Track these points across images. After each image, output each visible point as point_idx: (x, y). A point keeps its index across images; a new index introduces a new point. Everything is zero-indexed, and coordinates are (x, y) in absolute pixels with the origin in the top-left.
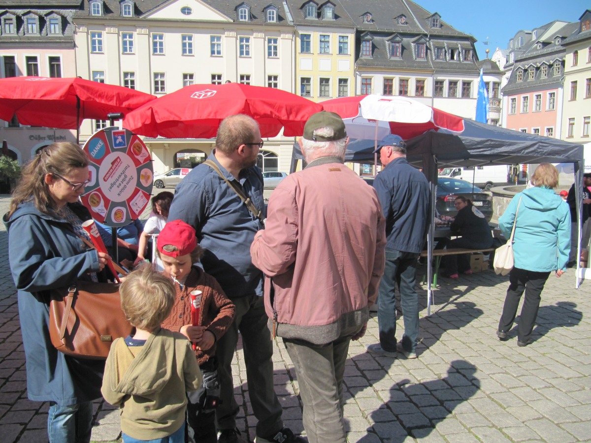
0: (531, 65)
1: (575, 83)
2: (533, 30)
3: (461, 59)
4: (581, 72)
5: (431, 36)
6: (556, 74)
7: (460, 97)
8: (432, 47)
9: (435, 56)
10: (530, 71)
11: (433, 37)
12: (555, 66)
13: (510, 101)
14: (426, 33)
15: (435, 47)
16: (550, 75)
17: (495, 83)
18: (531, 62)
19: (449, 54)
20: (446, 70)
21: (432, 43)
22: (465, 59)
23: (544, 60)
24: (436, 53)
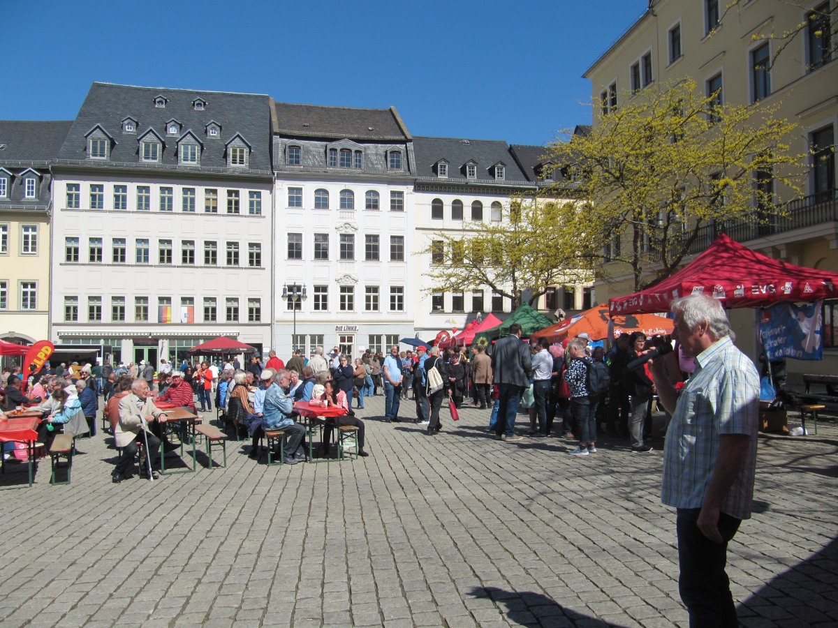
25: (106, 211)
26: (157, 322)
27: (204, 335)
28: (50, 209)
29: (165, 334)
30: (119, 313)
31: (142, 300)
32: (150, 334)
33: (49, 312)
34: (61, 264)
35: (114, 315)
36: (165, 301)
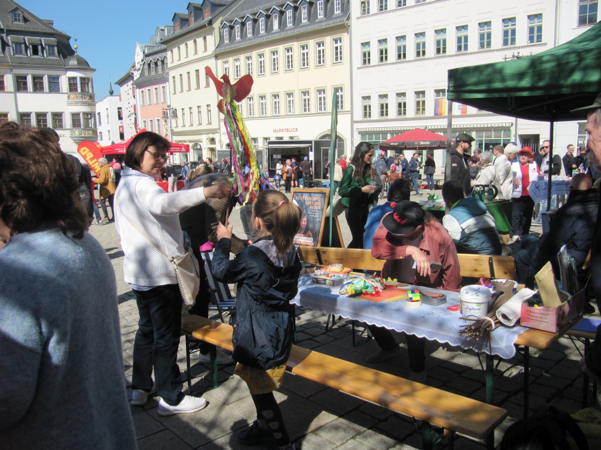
0: (151, 60)
1: (174, 77)
2: (165, 28)
3: (45, 55)
4: (175, 68)
5: (7, 30)
6: (167, 71)
7: (48, 91)
8: (10, 42)
9: (13, 51)
10: (152, 66)
11: (10, 32)
12: (165, 62)
13: (141, 93)
14: (2, 27)
15: (13, 42)
16: (163, 69)
17: (82, 79)
18: (151, 58)
19: (30, 50)
20: (26, 65)
21: (9, 39)
22: (49, 55)
23: (158, 56)
24: (14, 48)
25: (390, 11)
26: (432, 115)
27: (475, 126)
28: (348, 19)
29: (439, 127)
30: (402, 109)
31: (421, 95)
32: (426, 127)
33: (351, 112)
34: (358, 68)
35: (399, 111)
36: (441, 93)
